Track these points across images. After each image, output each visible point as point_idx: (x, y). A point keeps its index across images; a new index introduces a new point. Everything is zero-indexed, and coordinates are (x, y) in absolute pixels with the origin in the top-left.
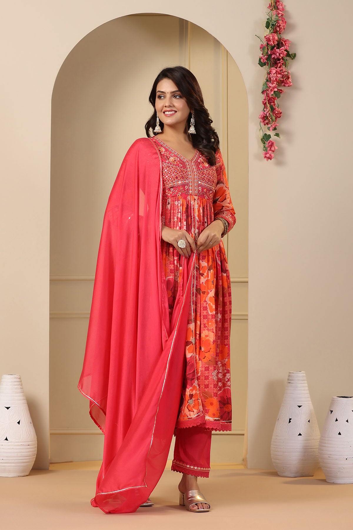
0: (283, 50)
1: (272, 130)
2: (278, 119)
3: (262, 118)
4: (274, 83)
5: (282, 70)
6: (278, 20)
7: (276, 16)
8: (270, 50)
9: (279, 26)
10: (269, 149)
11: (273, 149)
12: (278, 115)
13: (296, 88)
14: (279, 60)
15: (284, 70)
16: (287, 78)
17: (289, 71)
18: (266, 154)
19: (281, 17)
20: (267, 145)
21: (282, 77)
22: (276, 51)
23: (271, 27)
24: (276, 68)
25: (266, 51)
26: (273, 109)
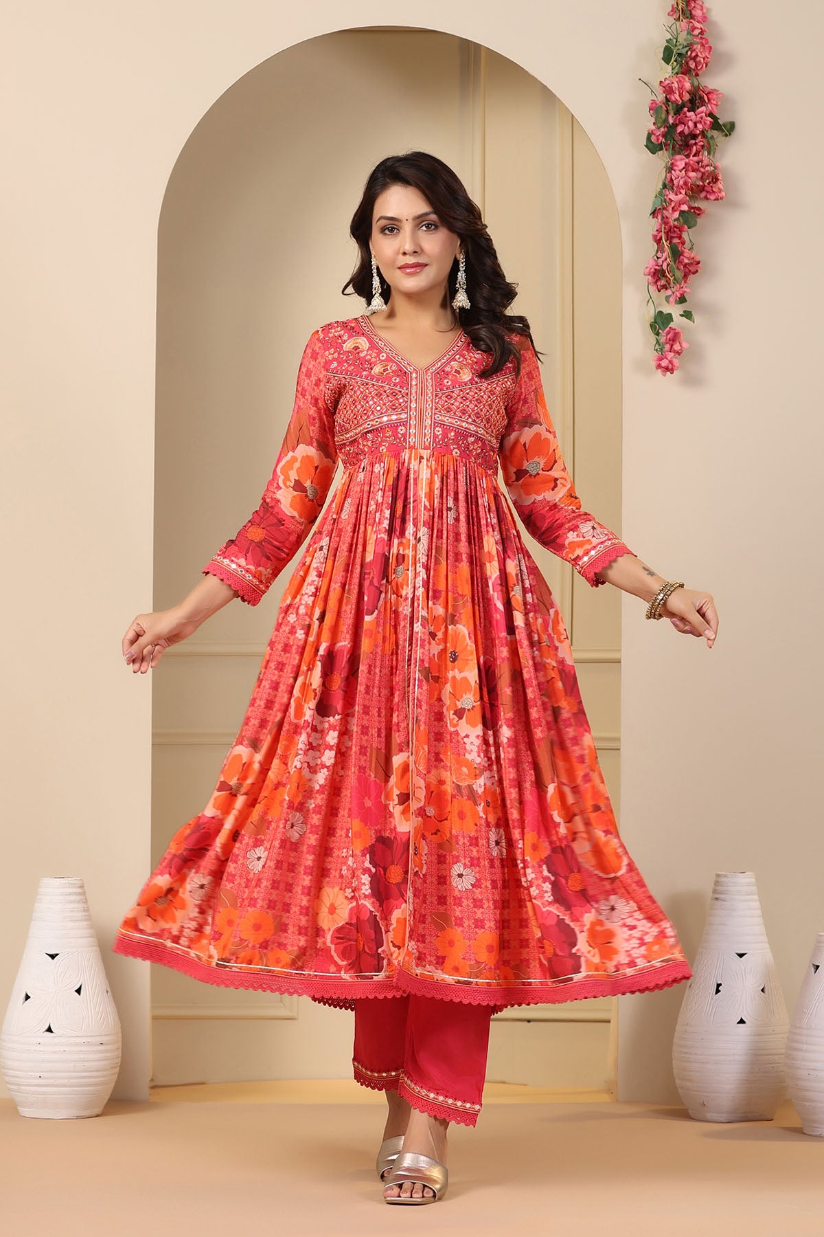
0: (704, 114)
1: (673, 303)
2: (691, 277)
3: (652, 274)
4: (682, 191)
5: (702, 161)
6: (692, 44)
7: (688, 34)
8: (672, 113)
9: (694, 58)
10: (667, 347)
11: (677, 347)
12: (691, 269)
13: (735, 205)
14: (694, 137)
15: (705, 162)
16: (712, 179)
17: (718, 164)
18: (661, 359)
19: (700, 36)
20: (663, 339)
21: (702, 176)
22: (686, 117)
23: (676, 61)
24: (688, 156)
25: (663, 116)
26: (676, 254)
